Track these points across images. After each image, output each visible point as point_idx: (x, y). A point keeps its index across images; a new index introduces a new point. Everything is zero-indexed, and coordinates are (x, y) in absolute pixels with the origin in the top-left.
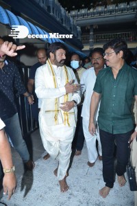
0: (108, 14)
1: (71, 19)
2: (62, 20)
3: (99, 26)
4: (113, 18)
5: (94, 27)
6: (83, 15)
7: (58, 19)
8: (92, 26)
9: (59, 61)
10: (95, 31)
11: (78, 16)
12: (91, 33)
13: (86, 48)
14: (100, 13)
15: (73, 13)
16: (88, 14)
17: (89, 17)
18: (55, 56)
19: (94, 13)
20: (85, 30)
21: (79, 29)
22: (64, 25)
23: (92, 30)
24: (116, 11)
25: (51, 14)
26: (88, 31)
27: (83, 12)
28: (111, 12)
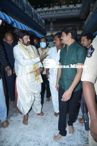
0: (62, 12)
1: (38, 15)
2: (32, 16)
3: (56, 19)
4: (66, 14)
5: (53, 20)
6: (46, 12)
7: (30, 16)
8: (51, 19)
9: (26, 43)
10: (54, 22)
11: (42, 12)
12: (51, 24)
13: (49, 34)
14: (57, 11)
15: (39, 10)
16: (49, 11)
17: (50, 13)
18: (23, 41)
19: (53, 11)
20: (47, 22)
21: (43, 21)
22: (34, 19)
23: (52, 22)
24: (67, 10)
25: (26, 12)
26: (49, 23)
27: (46, 9)
28: (64, 10)
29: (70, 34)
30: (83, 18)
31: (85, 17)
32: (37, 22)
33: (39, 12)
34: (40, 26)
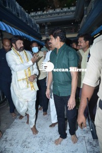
0: (56, 15)
1: (33, 20)
2: (27, 21)
3: (51, 23)
4: (60, 18)
5: (48, 24)
6: (40, 16)
7: (25, 21)
8: (46, 23)
10: (49, 26)
11: (36, 16)
12: (46, 28)
13: (44, 38)
14: (51, 14)
15: (33, 14)
16: (43, 15)
17: (44, 17)
19: (47, 14)
20: (42, 26)
21: (38, 26)
22: (28, 24)
23: (46, 26)
24: (62, 13)
25: (20, 18)
26: (44, 27)
27: (39, 13)
28: (58, 13)
29: (58, 37)
30: (78, 21)
31: (80, 20)
32: (31, 27)
33: (33, 17)
34: (34, 30)
